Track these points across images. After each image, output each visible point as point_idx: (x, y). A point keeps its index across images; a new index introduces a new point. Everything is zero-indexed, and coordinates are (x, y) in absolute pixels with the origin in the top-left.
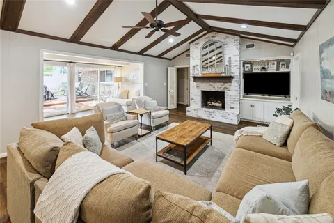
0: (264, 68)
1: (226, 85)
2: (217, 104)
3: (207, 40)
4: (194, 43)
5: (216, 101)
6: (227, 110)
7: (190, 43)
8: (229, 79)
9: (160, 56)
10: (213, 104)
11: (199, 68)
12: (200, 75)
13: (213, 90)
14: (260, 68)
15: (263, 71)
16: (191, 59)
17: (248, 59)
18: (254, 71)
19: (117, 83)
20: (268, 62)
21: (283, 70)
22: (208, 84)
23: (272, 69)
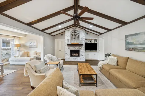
0: (90, 42)
1: (80, 47)
2: (76, 55)
3: (73, 29)
4: (67, 30)
5: (76, 54)
6: (81, 56)
7: (65, 29)
8: (81, 45)
9: (50, 34)
10: (75, 55)
11: (70, 40)
12: (70, 43)
13: (75, 49)
14: (89, 41)
15: (91, 43)
16: (66, 36)
17: (86, 38)
18: (88, 43)
19: (17, 48)
20: (91, 40)
21: (95, 42)
22: (73, 47)
23: (93, 42)
